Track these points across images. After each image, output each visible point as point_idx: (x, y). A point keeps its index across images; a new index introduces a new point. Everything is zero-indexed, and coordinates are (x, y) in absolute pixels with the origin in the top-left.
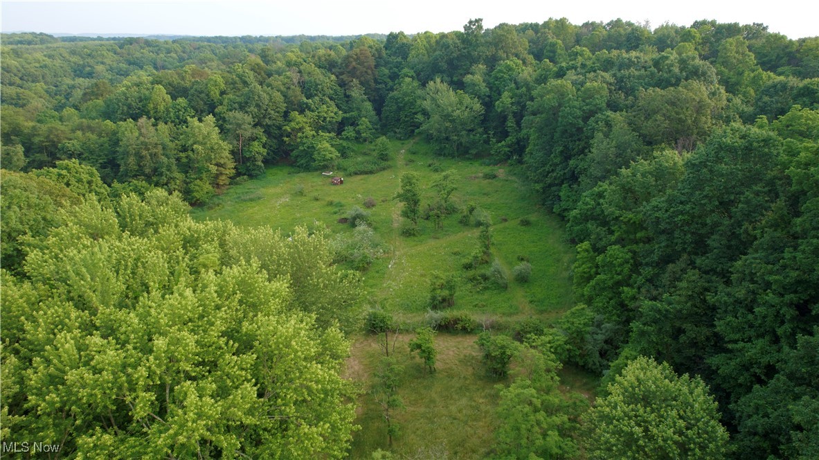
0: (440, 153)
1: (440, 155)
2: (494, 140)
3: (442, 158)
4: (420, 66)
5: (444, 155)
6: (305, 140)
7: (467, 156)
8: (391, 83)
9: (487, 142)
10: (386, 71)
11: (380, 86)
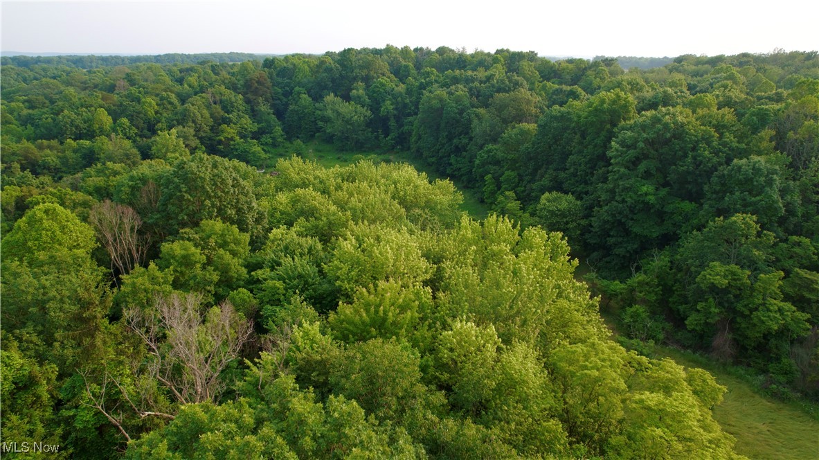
0: (342, 150)
1: (343, 150)
2: (383, 136)
3: (344, 152)
4: (310, 85)
5: (347, 150)
6: (237, 147)
7: (363, 149)
8: (285, 100)
9: (377, 138)
10: (280, 90)
11: (276, 102)
